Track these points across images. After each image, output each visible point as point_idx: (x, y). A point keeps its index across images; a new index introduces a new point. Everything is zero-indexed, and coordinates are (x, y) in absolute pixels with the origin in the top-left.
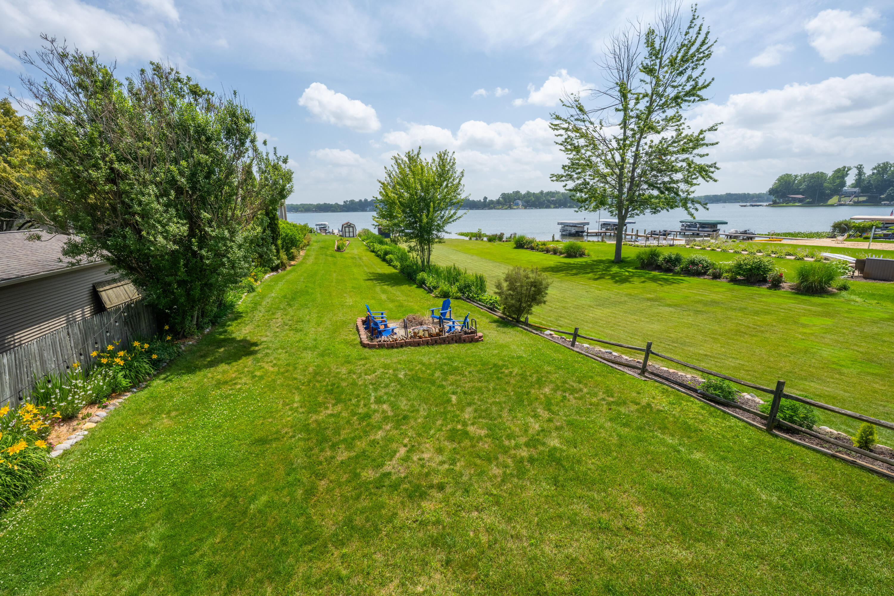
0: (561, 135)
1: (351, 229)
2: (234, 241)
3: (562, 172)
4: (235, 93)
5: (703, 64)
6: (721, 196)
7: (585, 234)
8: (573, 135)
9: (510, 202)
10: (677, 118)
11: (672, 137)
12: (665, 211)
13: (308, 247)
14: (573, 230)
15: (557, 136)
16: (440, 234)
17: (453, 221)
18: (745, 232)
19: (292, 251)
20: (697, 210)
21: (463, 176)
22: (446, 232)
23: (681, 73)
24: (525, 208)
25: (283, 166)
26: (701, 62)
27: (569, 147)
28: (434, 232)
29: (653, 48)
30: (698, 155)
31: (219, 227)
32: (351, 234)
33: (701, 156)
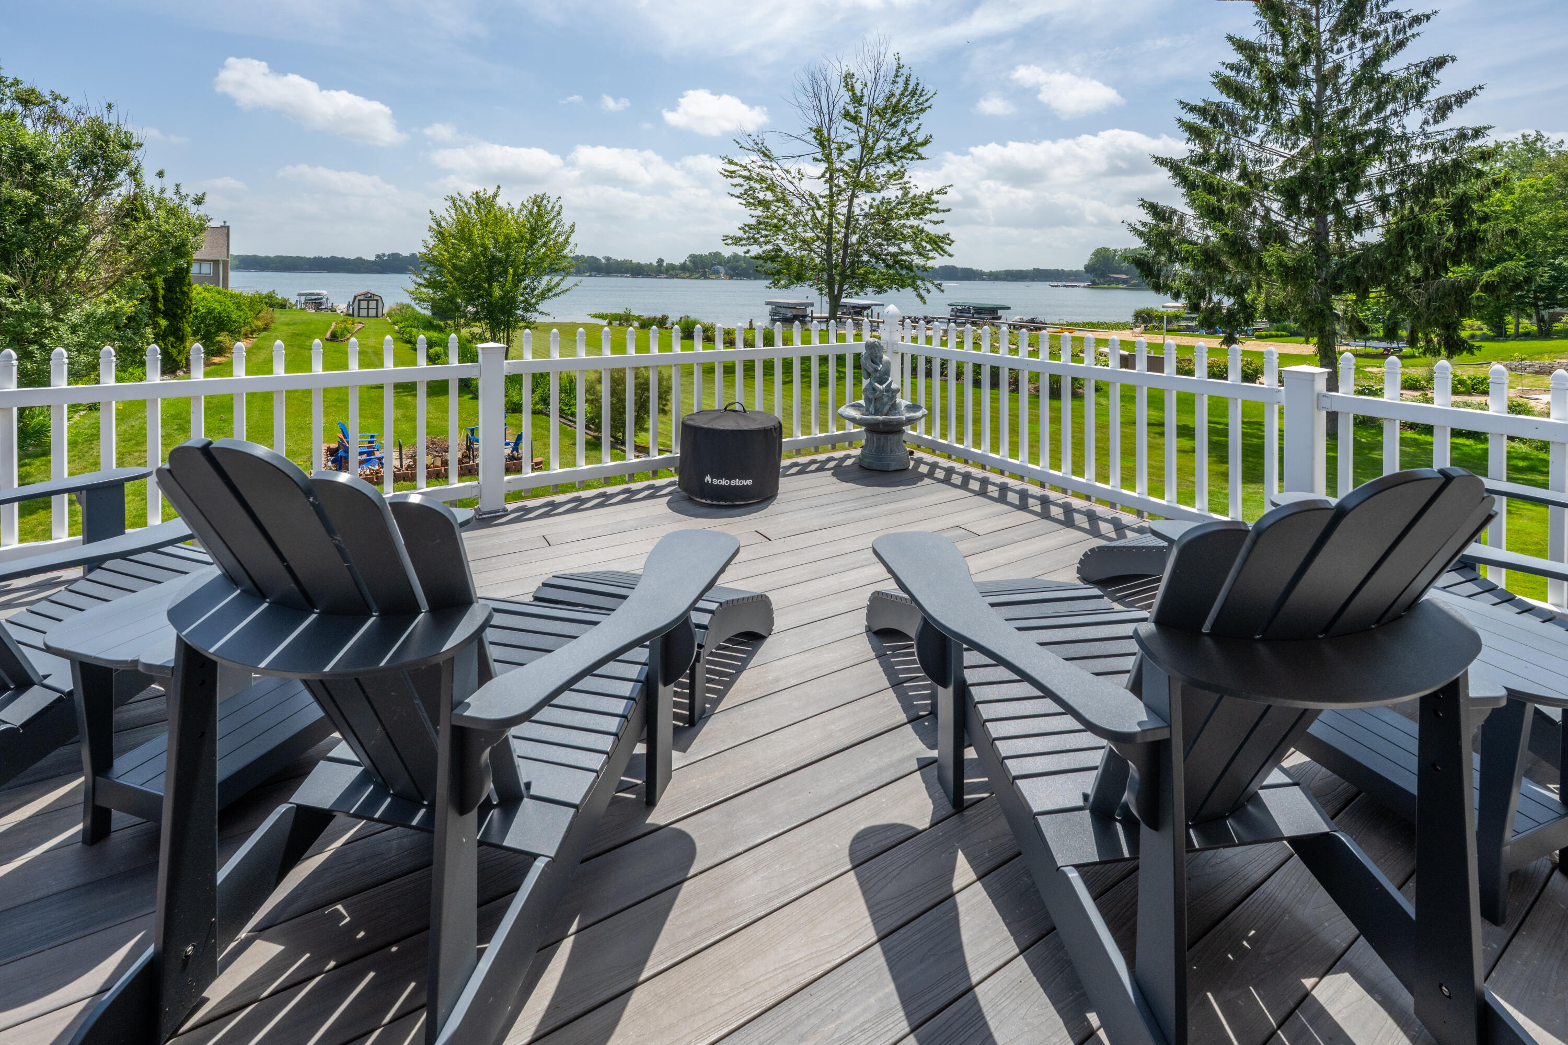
0: (741, 185)
1: (373, 304)
2: (62, 320)
3: (740, 233)
4: (110, 106)
5: (918, 118)
6: (1028, 272)
7: (808, 319)
8: (757, 186)
9: (704, 268)
10: (899, 175)
11: (897, 197)
12: (894, 290)
13: (263, 334)
14: (789, 314)
15: (735, 186)
16: (528, 315)
17: (554, 295)
18: (1032, 321)
19: (218, 338)
20: (928, 291)
21: (573, 231)
22: (541, 313)
23: (894, 125)
24: (731, 278)
25: (193, 209)
26: (915, 116)
27: (752, 201)
28: (519, 312)
29: (854, 94)
30: (931, 222)
31: (30, 296)
32: (372, 312)
33: (936, 223)
